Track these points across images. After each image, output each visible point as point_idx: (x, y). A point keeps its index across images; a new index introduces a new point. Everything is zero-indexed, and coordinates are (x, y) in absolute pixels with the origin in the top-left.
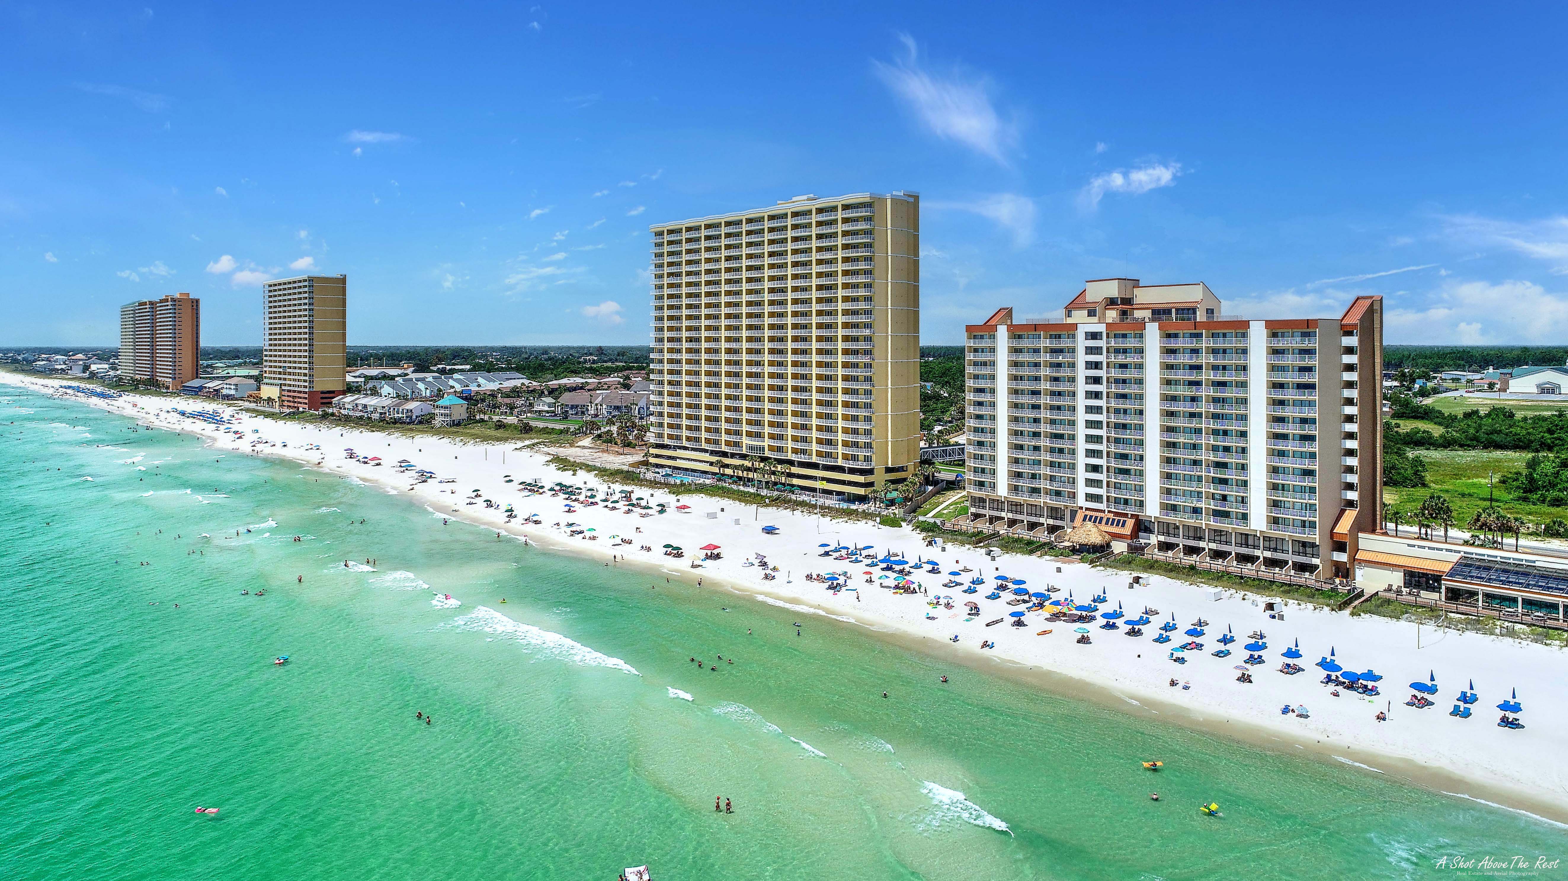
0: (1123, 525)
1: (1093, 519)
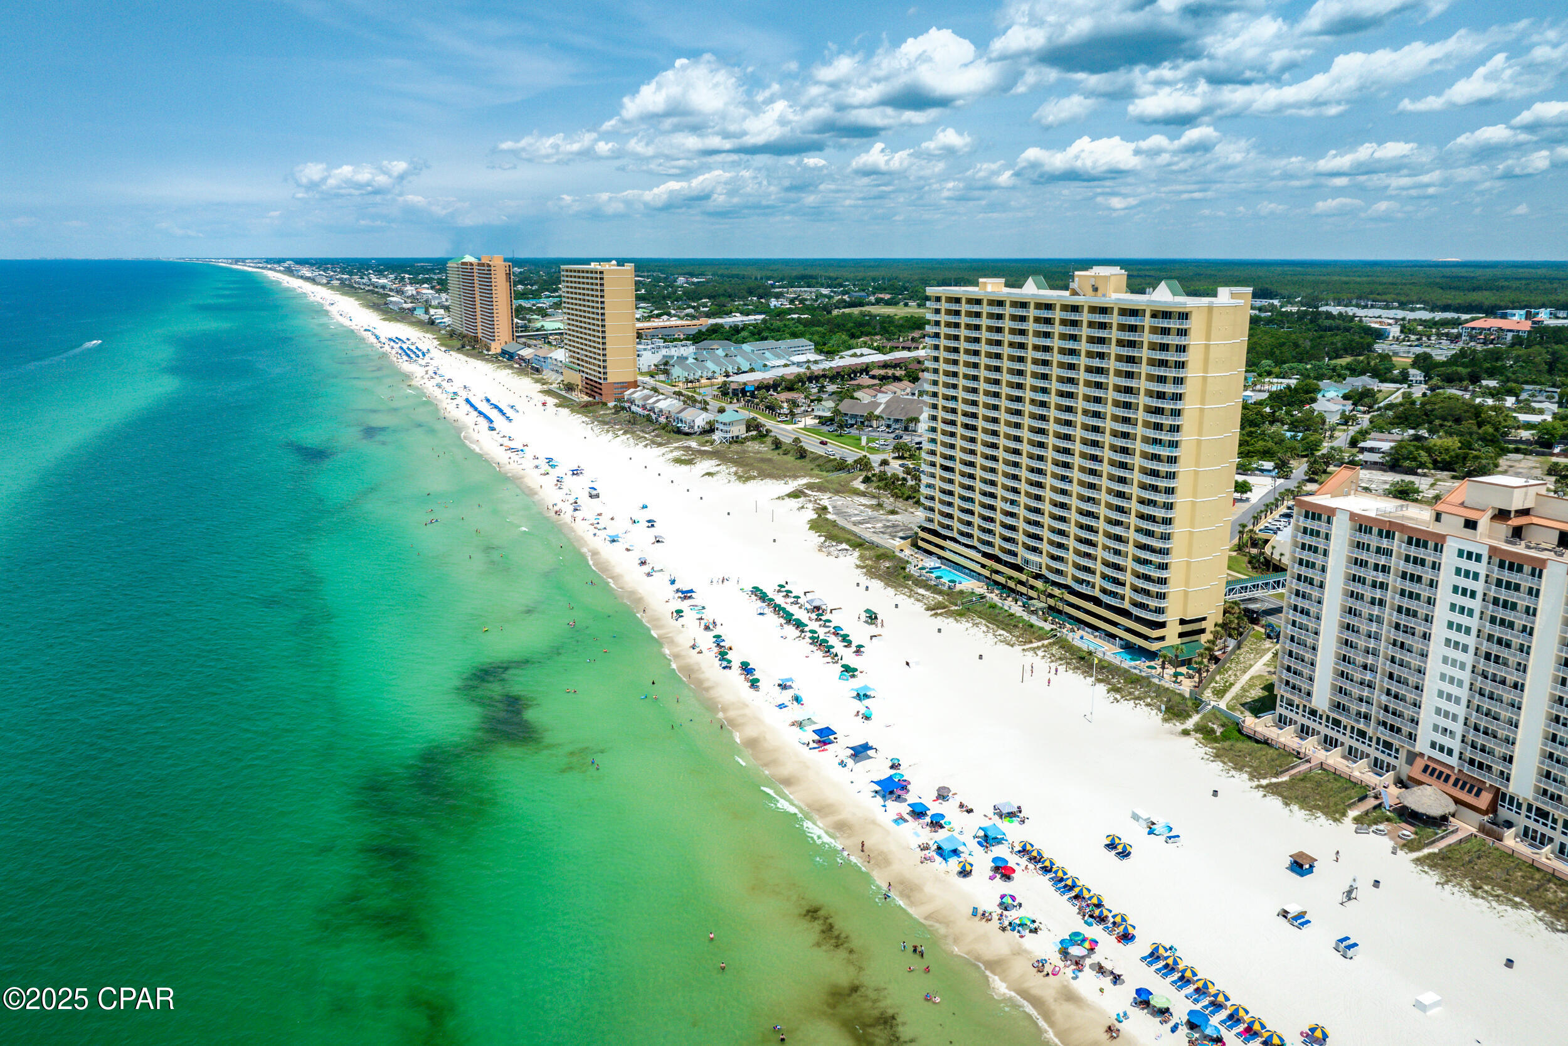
0: (1478, 794)
1: (1434, 772)
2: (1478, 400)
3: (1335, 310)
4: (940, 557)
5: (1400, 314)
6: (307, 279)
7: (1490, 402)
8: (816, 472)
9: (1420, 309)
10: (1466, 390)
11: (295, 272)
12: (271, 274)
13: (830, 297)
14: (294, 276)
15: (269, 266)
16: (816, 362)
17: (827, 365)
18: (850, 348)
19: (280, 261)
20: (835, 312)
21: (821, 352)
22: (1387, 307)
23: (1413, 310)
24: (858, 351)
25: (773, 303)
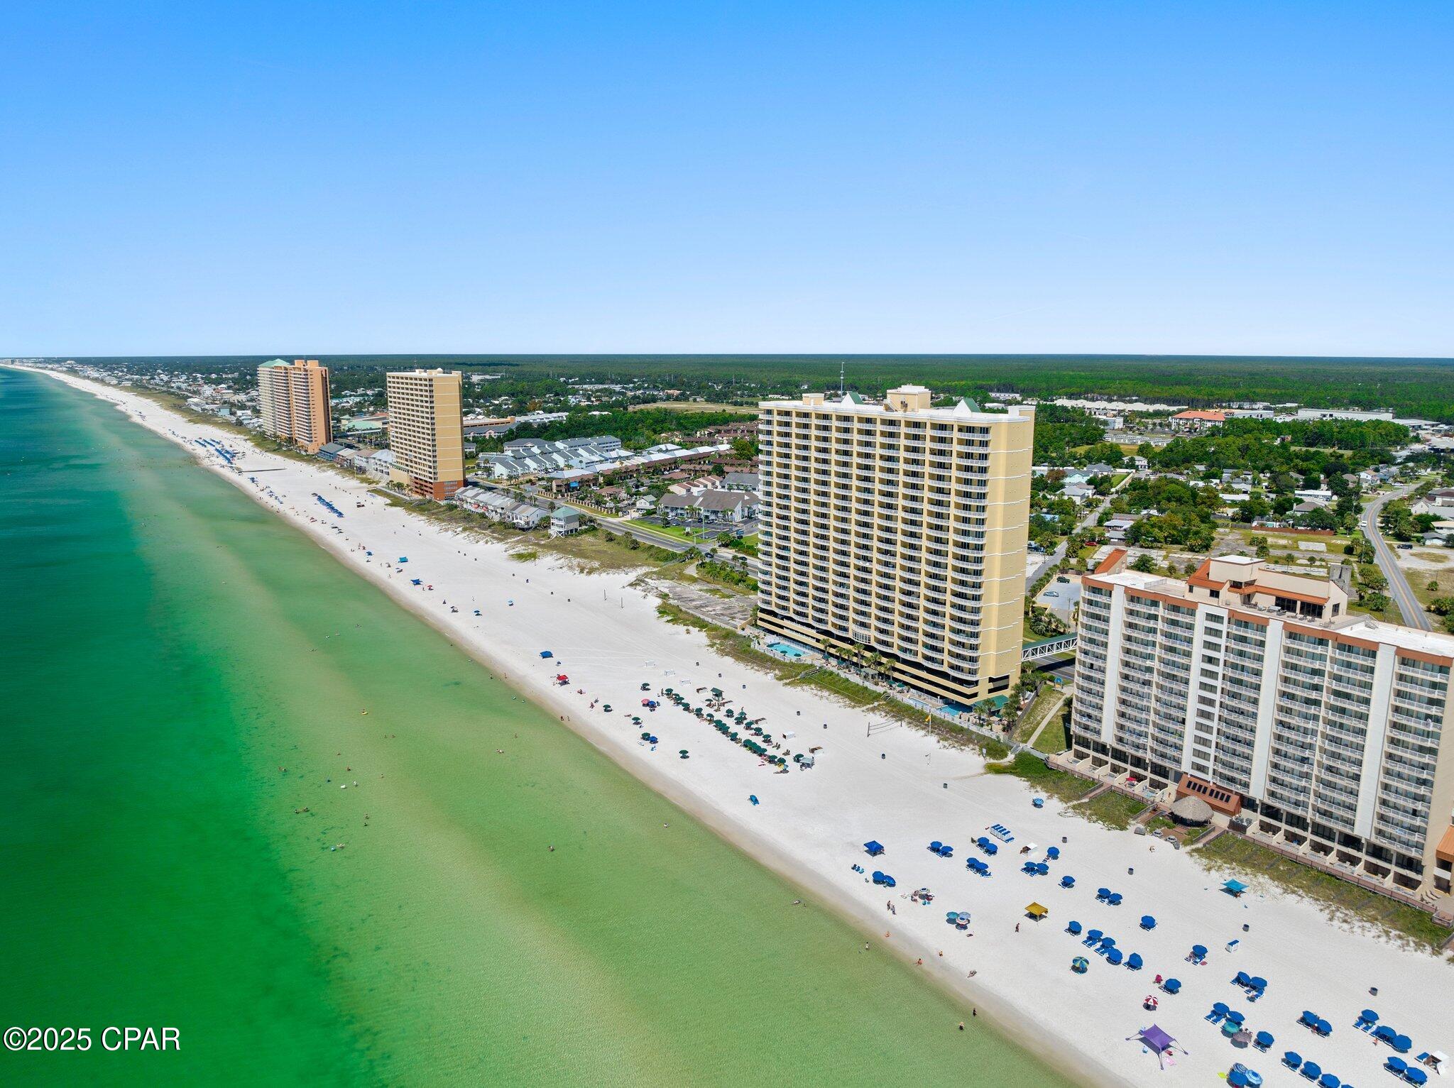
0: (1227, 801)
1: (1197, 787)
2: (1192, 483)
3: (1068, 403)
4: (781, 635)
5: (1121, 406)
6: (96, 380)
7: (1201, 484)
8: (651, 561)
9: (1136, 401)
10: (1181, 474)
11: (80, 373)
12: (54, 374)
13: (623, 394)
14: (80, 377)
15: (50, 366)
16: (627, 458)
17: (639, 460)
18: (655, 443)
19: (60, 361)
20: (631, 408)
21: (627, 448)
22: (1110, 400)
23: (1131, 402)
24: (663, 447)
25: (572, 400)
